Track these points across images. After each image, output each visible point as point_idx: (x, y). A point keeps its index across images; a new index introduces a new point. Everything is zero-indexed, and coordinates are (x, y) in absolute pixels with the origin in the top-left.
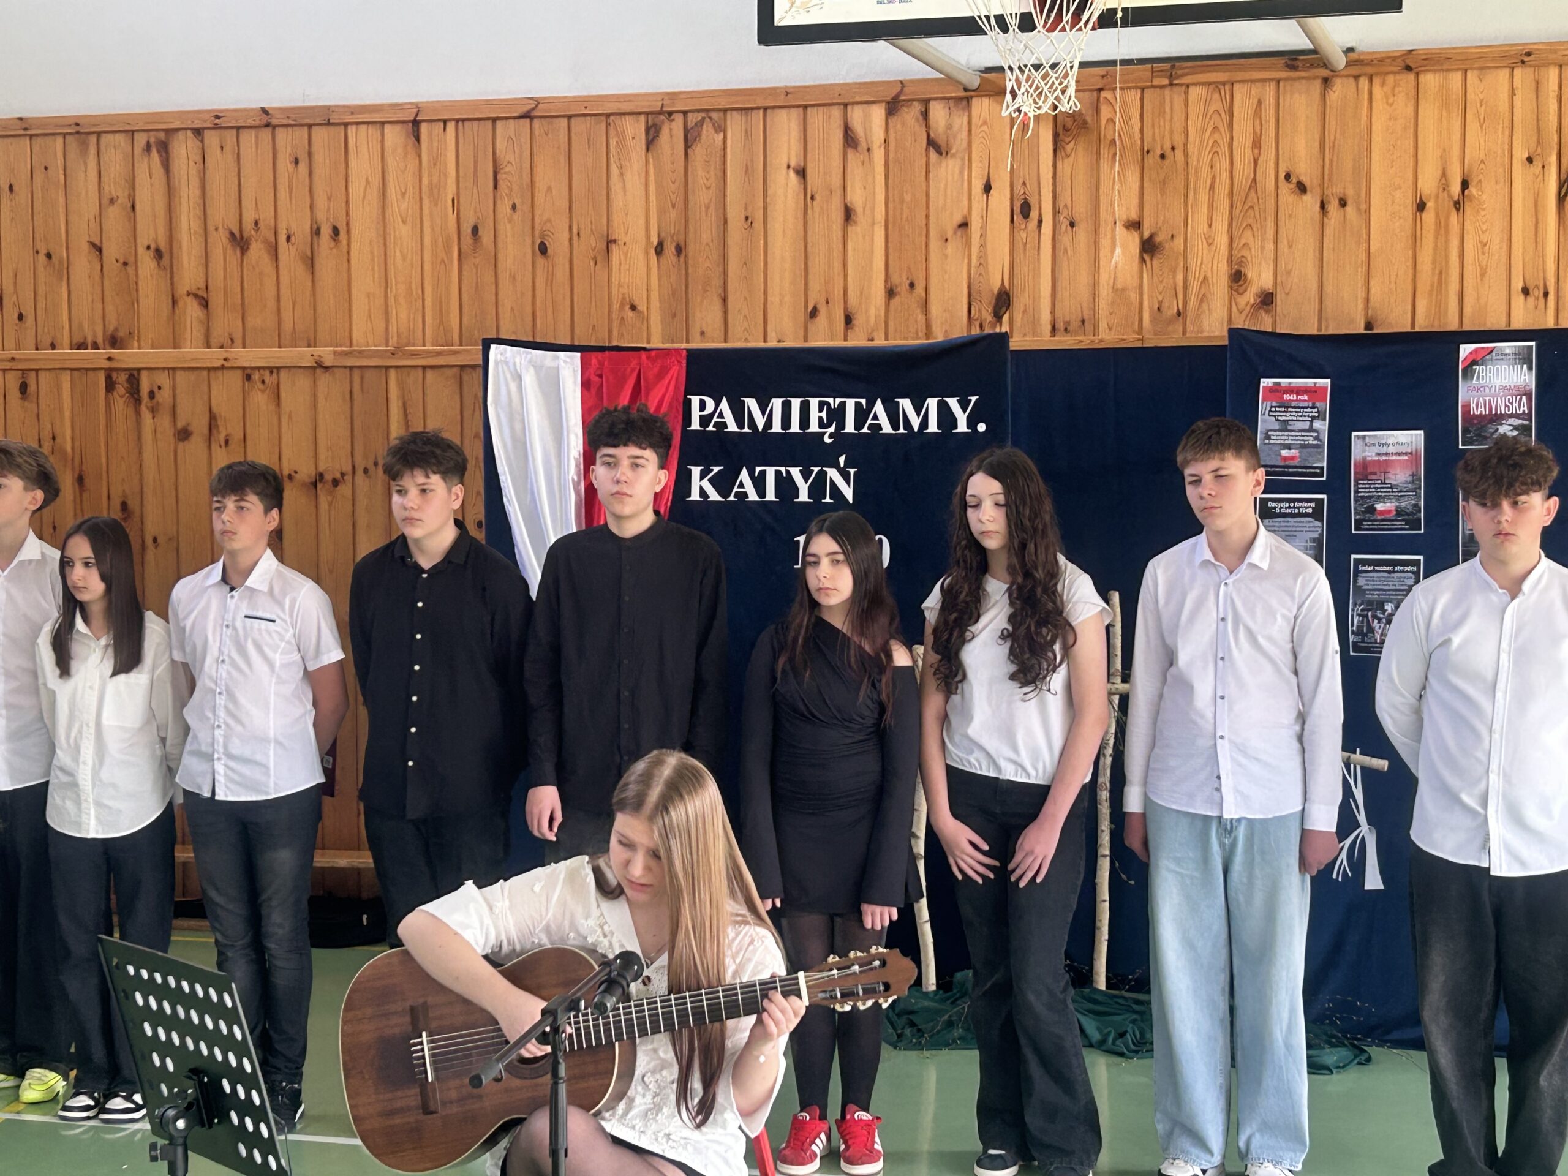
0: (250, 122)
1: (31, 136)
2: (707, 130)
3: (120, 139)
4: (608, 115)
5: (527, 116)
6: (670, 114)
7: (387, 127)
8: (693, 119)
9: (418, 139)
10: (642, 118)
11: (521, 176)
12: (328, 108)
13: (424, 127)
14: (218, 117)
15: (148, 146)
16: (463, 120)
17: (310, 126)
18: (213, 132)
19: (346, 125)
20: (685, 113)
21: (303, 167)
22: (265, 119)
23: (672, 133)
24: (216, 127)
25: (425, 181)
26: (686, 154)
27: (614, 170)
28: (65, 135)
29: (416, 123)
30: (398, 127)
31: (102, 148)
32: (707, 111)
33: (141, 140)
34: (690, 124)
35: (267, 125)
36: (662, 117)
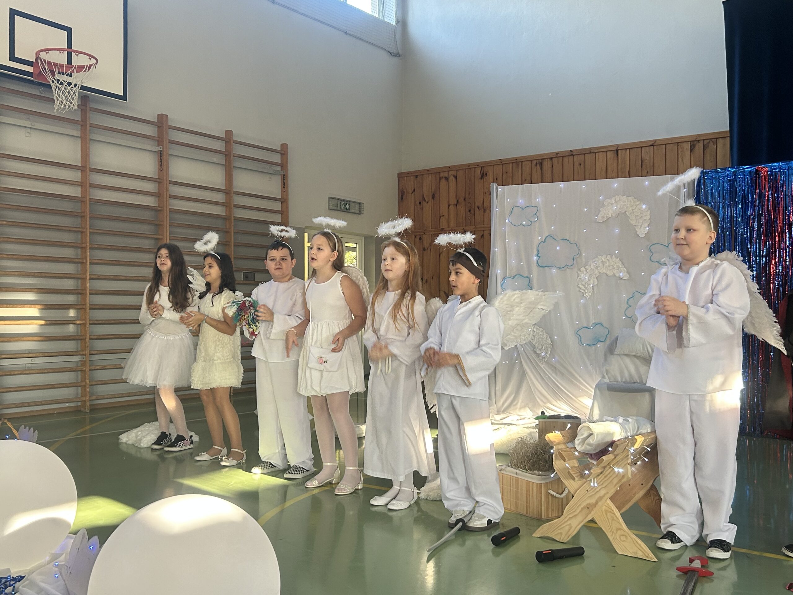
0: (567, 154)
1: (503, 164)
2: (711, 144)
3: (527, 163)
4: (678, 143)
5: (652, 145)
6: (699, 141)
7: (608, 152)
8: (706, 142)
9: (618, 155)
10: (689, 143)
11: (650, 163)
12: (590, 148)
13: (619, 152)
14: (557, 154)
15: (536, 164)
16: (632, 148)
17: (584, 154)
18: (556, 159)
19: (595, 153)
20: (703, 140)
21: (582, 166)
22: (571, 153)
23: (699, 147)
24: (557, 157)
25: (620, 166)
26: (704, 152)
27: (680, 159)
28: (512, 163)
29: (617, 150)
30: (612, 152)
31: (523, 166)
32: (711, 139)
33: (534, 162)
34: (705, 144)
35: (572, 155)
36: (696, 142)
